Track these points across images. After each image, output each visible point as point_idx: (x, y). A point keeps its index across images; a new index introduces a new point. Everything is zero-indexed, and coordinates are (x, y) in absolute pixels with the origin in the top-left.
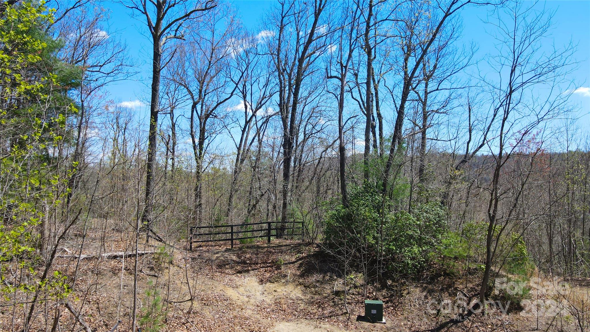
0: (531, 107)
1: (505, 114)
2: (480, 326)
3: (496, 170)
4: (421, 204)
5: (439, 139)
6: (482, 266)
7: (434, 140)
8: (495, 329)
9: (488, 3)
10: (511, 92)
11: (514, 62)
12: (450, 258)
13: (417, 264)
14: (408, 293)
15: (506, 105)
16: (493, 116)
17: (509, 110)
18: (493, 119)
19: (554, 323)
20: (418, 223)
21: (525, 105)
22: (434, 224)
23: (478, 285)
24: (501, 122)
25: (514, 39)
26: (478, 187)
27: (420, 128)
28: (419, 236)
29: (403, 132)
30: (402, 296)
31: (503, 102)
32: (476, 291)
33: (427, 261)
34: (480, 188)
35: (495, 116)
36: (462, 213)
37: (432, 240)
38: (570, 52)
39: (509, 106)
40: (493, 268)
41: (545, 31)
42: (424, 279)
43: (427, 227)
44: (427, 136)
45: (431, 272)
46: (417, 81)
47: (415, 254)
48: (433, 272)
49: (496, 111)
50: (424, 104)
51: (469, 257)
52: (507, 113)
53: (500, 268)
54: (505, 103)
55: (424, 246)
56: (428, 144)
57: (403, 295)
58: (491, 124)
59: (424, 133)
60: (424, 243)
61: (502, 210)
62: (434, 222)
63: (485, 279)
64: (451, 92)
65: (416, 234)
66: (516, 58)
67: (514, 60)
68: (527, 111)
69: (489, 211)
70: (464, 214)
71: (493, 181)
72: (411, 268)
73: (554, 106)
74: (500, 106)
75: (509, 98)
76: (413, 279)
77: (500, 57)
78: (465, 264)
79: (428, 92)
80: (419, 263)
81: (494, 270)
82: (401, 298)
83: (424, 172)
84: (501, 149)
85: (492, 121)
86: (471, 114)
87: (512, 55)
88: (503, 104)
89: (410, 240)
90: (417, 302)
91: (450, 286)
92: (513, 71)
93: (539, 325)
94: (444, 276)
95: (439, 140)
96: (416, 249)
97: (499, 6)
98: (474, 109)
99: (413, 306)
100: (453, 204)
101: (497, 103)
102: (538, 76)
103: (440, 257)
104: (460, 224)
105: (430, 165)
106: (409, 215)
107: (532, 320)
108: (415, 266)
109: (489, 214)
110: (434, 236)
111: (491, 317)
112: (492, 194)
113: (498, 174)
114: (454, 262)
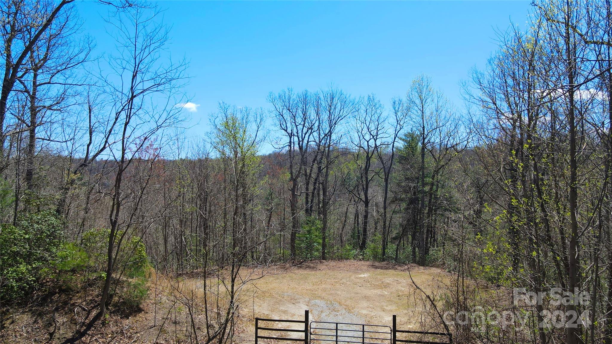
0: (151, 113)
1: (127, 118)
2: (99, 338)
3: (118, 175)
4: (30, 214)
5: (51, 139)
6: (103, 275)
7: (46, 140)
8: (115, 337)
9: (110, 3)
10: (133, 97)
11: (135, 67)
12: (66, 272)
13: (25, 285)
14: (13, 322)
15: (128, 109)
16: (115, 119)
17: (131, 116)
18: (115, 123)
19: (169, 316)
20: (27, 236)
21: (145, 111)
22: (48, 236)
23: (97, 296)
24: (124, 126)
25: (135, 45)
26: (99, 192)
27: (27, 125)
28: (28, 252)
29: (4, 128)
30: (5, 327)
31: (124, 106)
32: (96, 302)
33: (37, 280)
34: (102, 193)
35: (116, 119)
36: (80, 221)
37: (45, 254)
38: (183, 67)
39: (131, 110)
40: (114, 275)
41: (162, 44)
42: (35, 301)
43: (38, 240)
44: (38, 135)
45: (44, 292)
46: (25, 70)
47: (22, 273)
48: (46, 291)
49: (118, 114)
50: (33, 98)
51: (89, 267)
52: (129, 117)
53: (121, 274)
54: (126, 107)
55: (34, 263)
56: (38, 146)
57: (5, 325)
58: (112, 127)
59: (32, 132)
60: (35, 260)
61: (123, 215)
62: (47, 234)
63: (105, 288)
64: (66, 88)
65: (24, 250)
66: (137, 64)
67: (135, 65)
68: (147, 118)
69: (111, 216)
70: (83, 222)
71: (115, 186)
72: (17, 292)
73: (171, 114)
74: (122, 110)
75: (130, 103)
76: (19, 304)
77: (122, 60)
78: (85, 276)
79: (38, 84)
80: (28, 284)
81: (114, 277)
82: (3, 331)
83: (34, 176)
84: (123, 153)
85: (114, 124)
86: (92, 115)
87: (133, 61)
88: (125, 108)
89: (16, 258)
90: (24, 331)
91: (65, 303)
92: (134, 76)
93: (156, 321)
94: (59, 294)
95: (52, 141)
96: (23, 268)
97: (121, 9)
98: (95, 110)
99: (19, 337)
100: (71, 213)
101: (119, 107)
102: (157, 86)
103: (55, 272)
104: (79, 233)
105: (41, 168)
106: (14, 227)
107: (150, 319)
108: (23, 289)
109: (111, 220)
110: (48, 250)
111: (111, 325)
112: (114, 199)
113: (120, 179)
114: (72, 275)
